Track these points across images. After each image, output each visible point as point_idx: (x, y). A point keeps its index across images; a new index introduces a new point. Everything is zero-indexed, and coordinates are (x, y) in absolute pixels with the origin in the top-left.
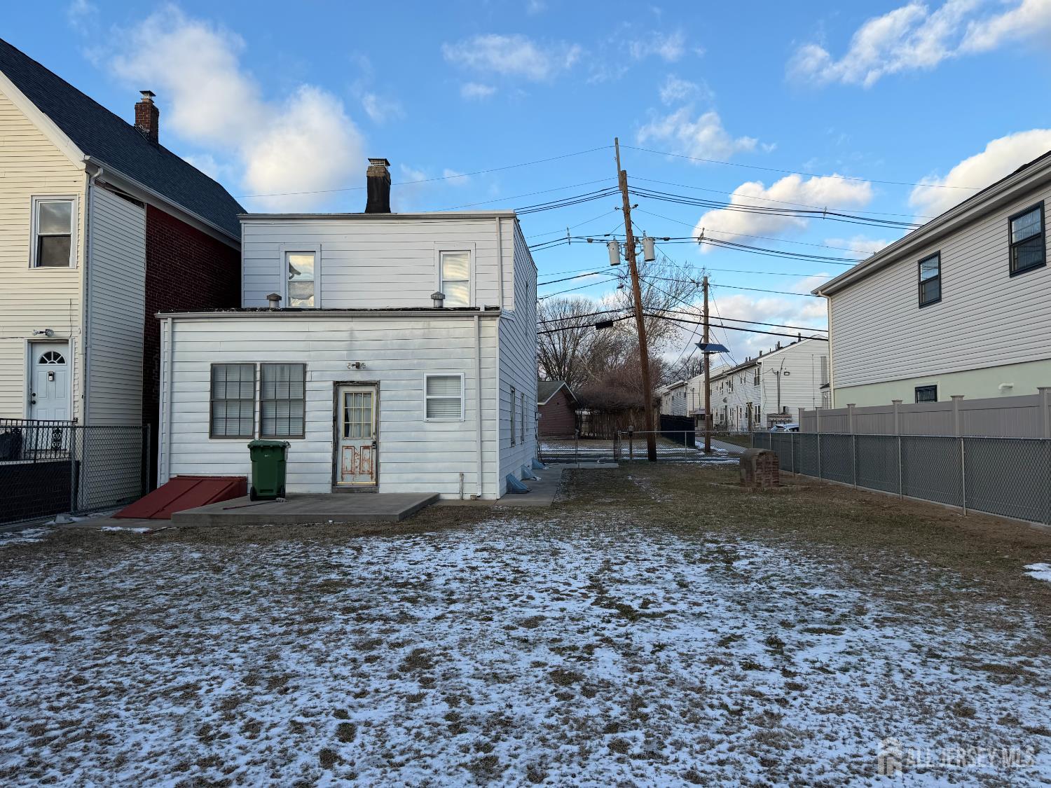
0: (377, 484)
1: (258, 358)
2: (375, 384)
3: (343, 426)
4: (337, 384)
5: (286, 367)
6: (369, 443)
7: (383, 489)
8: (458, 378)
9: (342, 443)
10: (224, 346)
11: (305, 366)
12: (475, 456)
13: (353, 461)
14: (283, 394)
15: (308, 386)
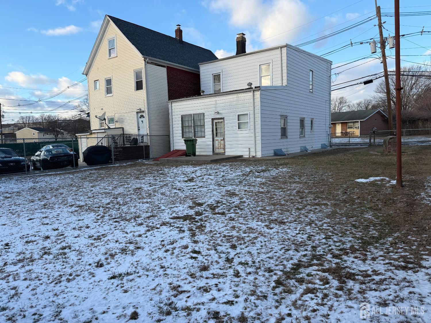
0: (225, 152)
1: (192, 112)
2: (223, 118)
3: (215, 133)
4: (213, 119)
5: (199, 115)
6: (222, 139)
7: (227, 154)
8: (247, 114)
9: (215, 139)
10: (184, 109)
11: (204, 114)
12: (253, 142)
13: (218, 145)
14: (199, 124)
15: (205, 120)
